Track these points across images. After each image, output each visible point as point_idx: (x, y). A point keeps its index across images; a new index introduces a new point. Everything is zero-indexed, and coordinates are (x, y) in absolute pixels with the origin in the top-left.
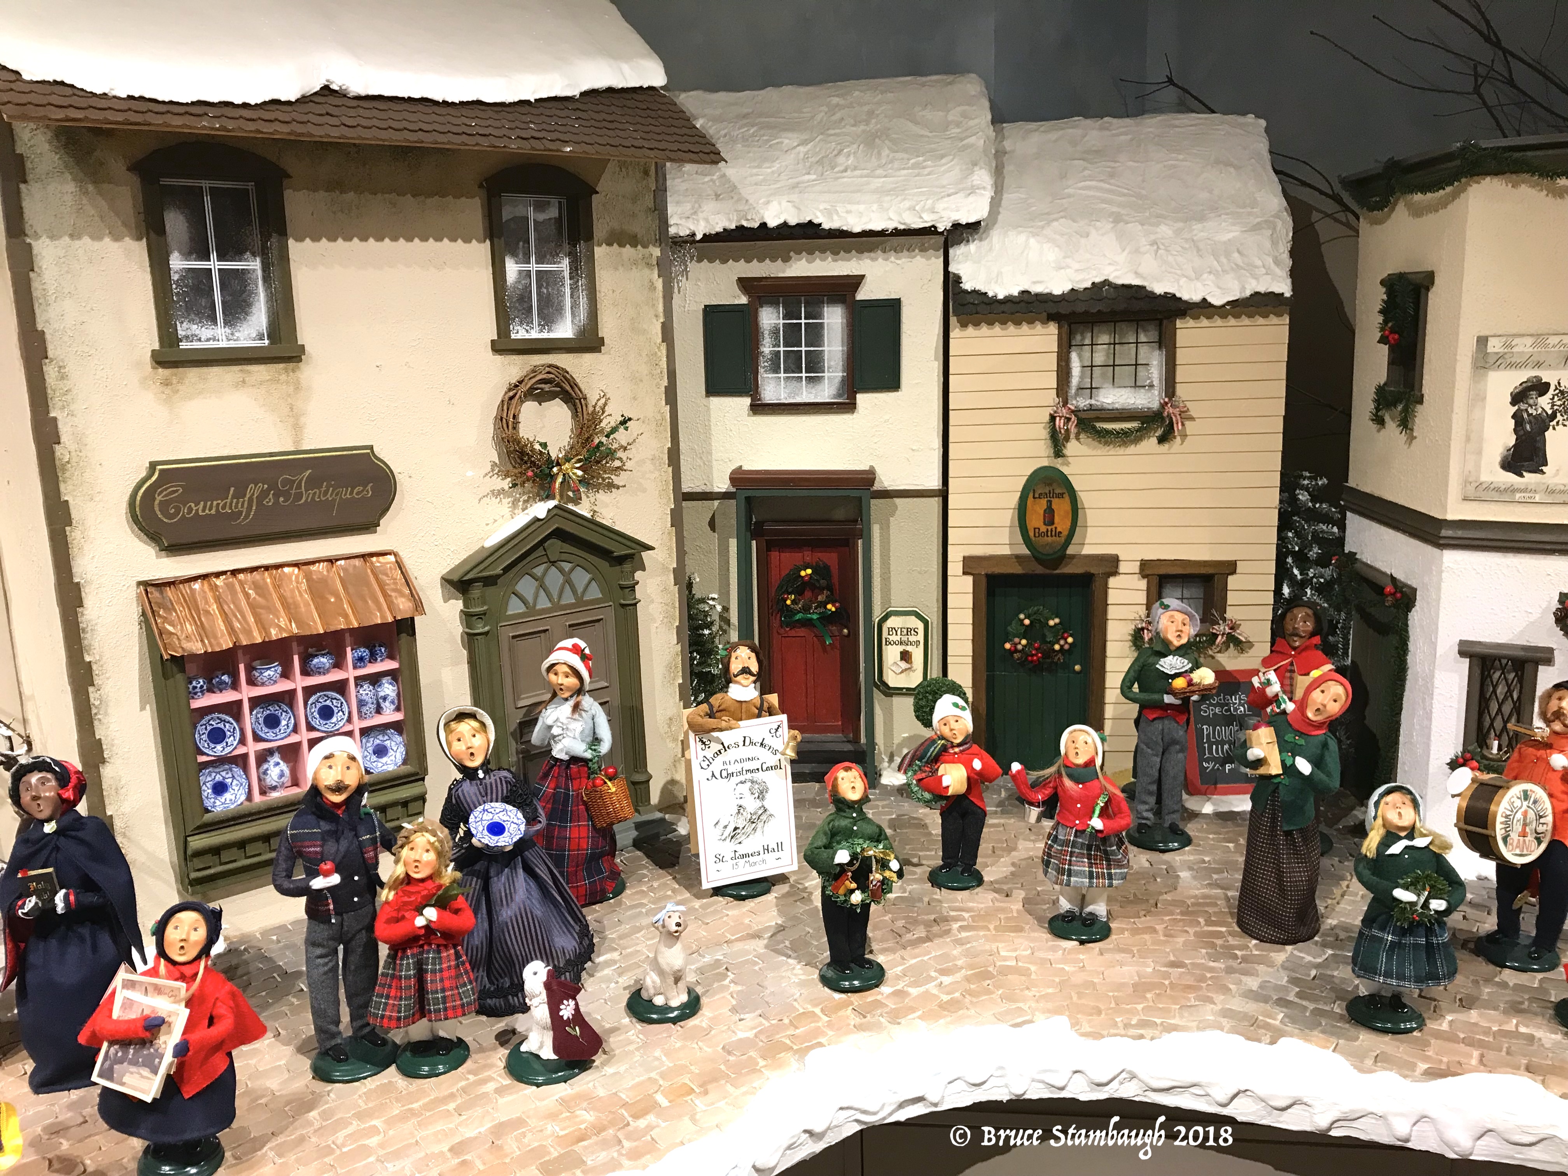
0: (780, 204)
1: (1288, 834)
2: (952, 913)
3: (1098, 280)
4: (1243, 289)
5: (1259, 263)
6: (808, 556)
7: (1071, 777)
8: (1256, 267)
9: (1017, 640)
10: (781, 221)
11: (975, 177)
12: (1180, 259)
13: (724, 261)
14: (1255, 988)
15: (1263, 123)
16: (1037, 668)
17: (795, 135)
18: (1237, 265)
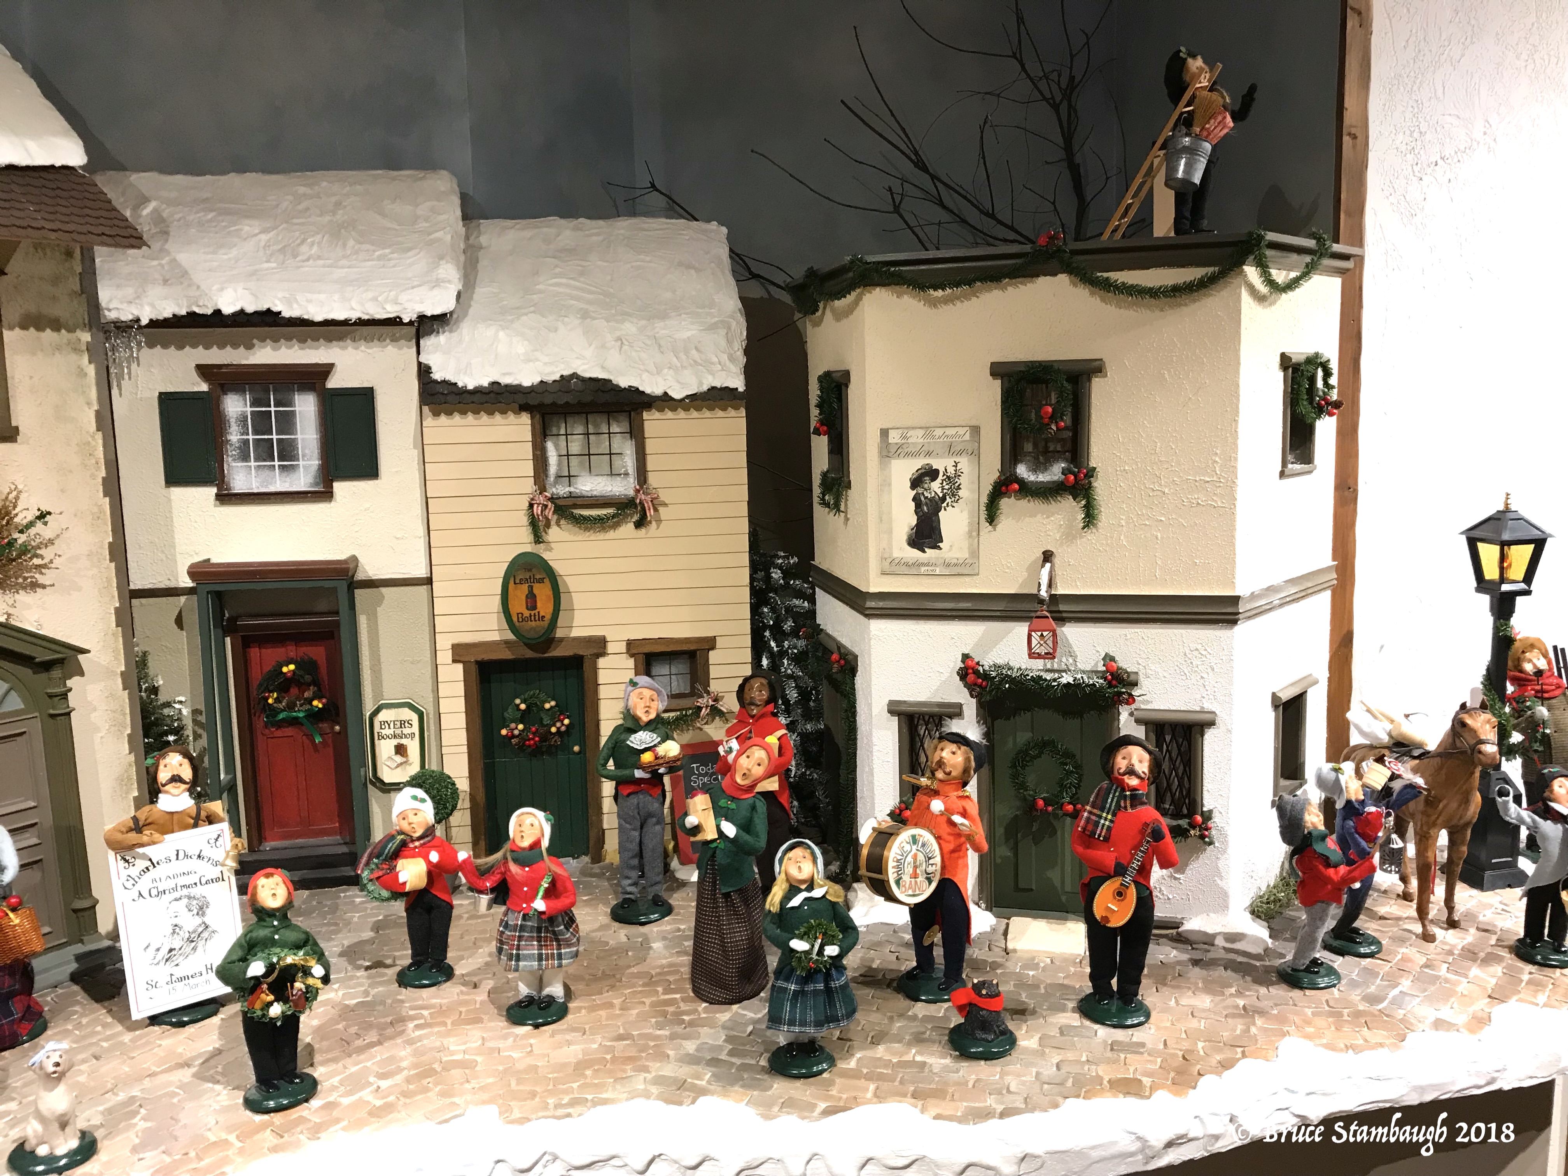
0: (236, 291)
1: (727, 896)
2: (411, 1013)
3: (566, 373)
4: (701, 384)
5: (715, 360)
6: (291, 651)
7: (515, 861)
8: (713, 363)
9: (513, 725)
10: (237, 308)
11: (441, 271)
12: (643, 355)
13: (180, 347)
14: (691, 1052)
15: (724, 230)
16: (536, 752)
17: (256, 223)
18: (695, 361)
